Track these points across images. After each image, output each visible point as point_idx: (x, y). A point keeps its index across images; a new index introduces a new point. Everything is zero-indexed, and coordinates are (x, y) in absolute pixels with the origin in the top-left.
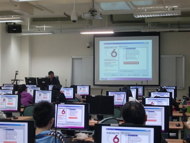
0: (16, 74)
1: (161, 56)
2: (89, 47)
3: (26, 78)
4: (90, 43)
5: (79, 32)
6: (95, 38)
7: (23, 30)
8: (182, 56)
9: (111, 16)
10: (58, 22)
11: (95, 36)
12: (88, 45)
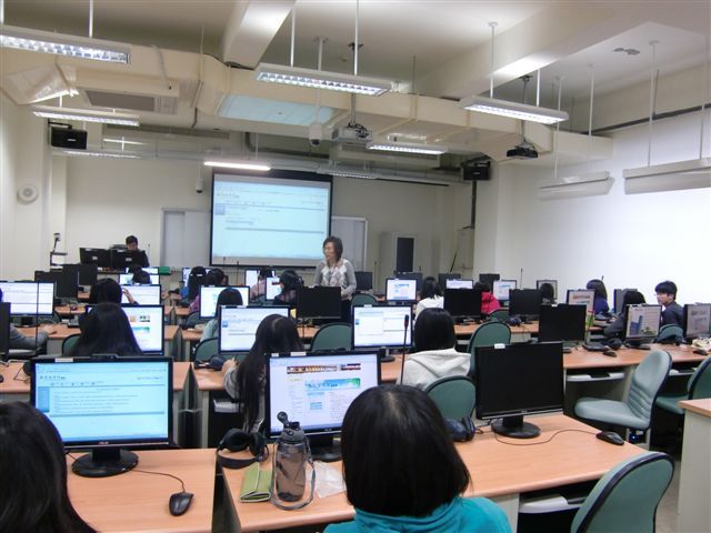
0: (57, 240)
1: (333, 218)
2: (199, 192)
3: (82, 250)
4: (204, 183)
5: (202, 161)
6: (216, 176)
7: (88, 145)
8: (363, 219)
9: (248, 134)
10: (168, 135)
11: (216, 171)
12: (198, 188)
